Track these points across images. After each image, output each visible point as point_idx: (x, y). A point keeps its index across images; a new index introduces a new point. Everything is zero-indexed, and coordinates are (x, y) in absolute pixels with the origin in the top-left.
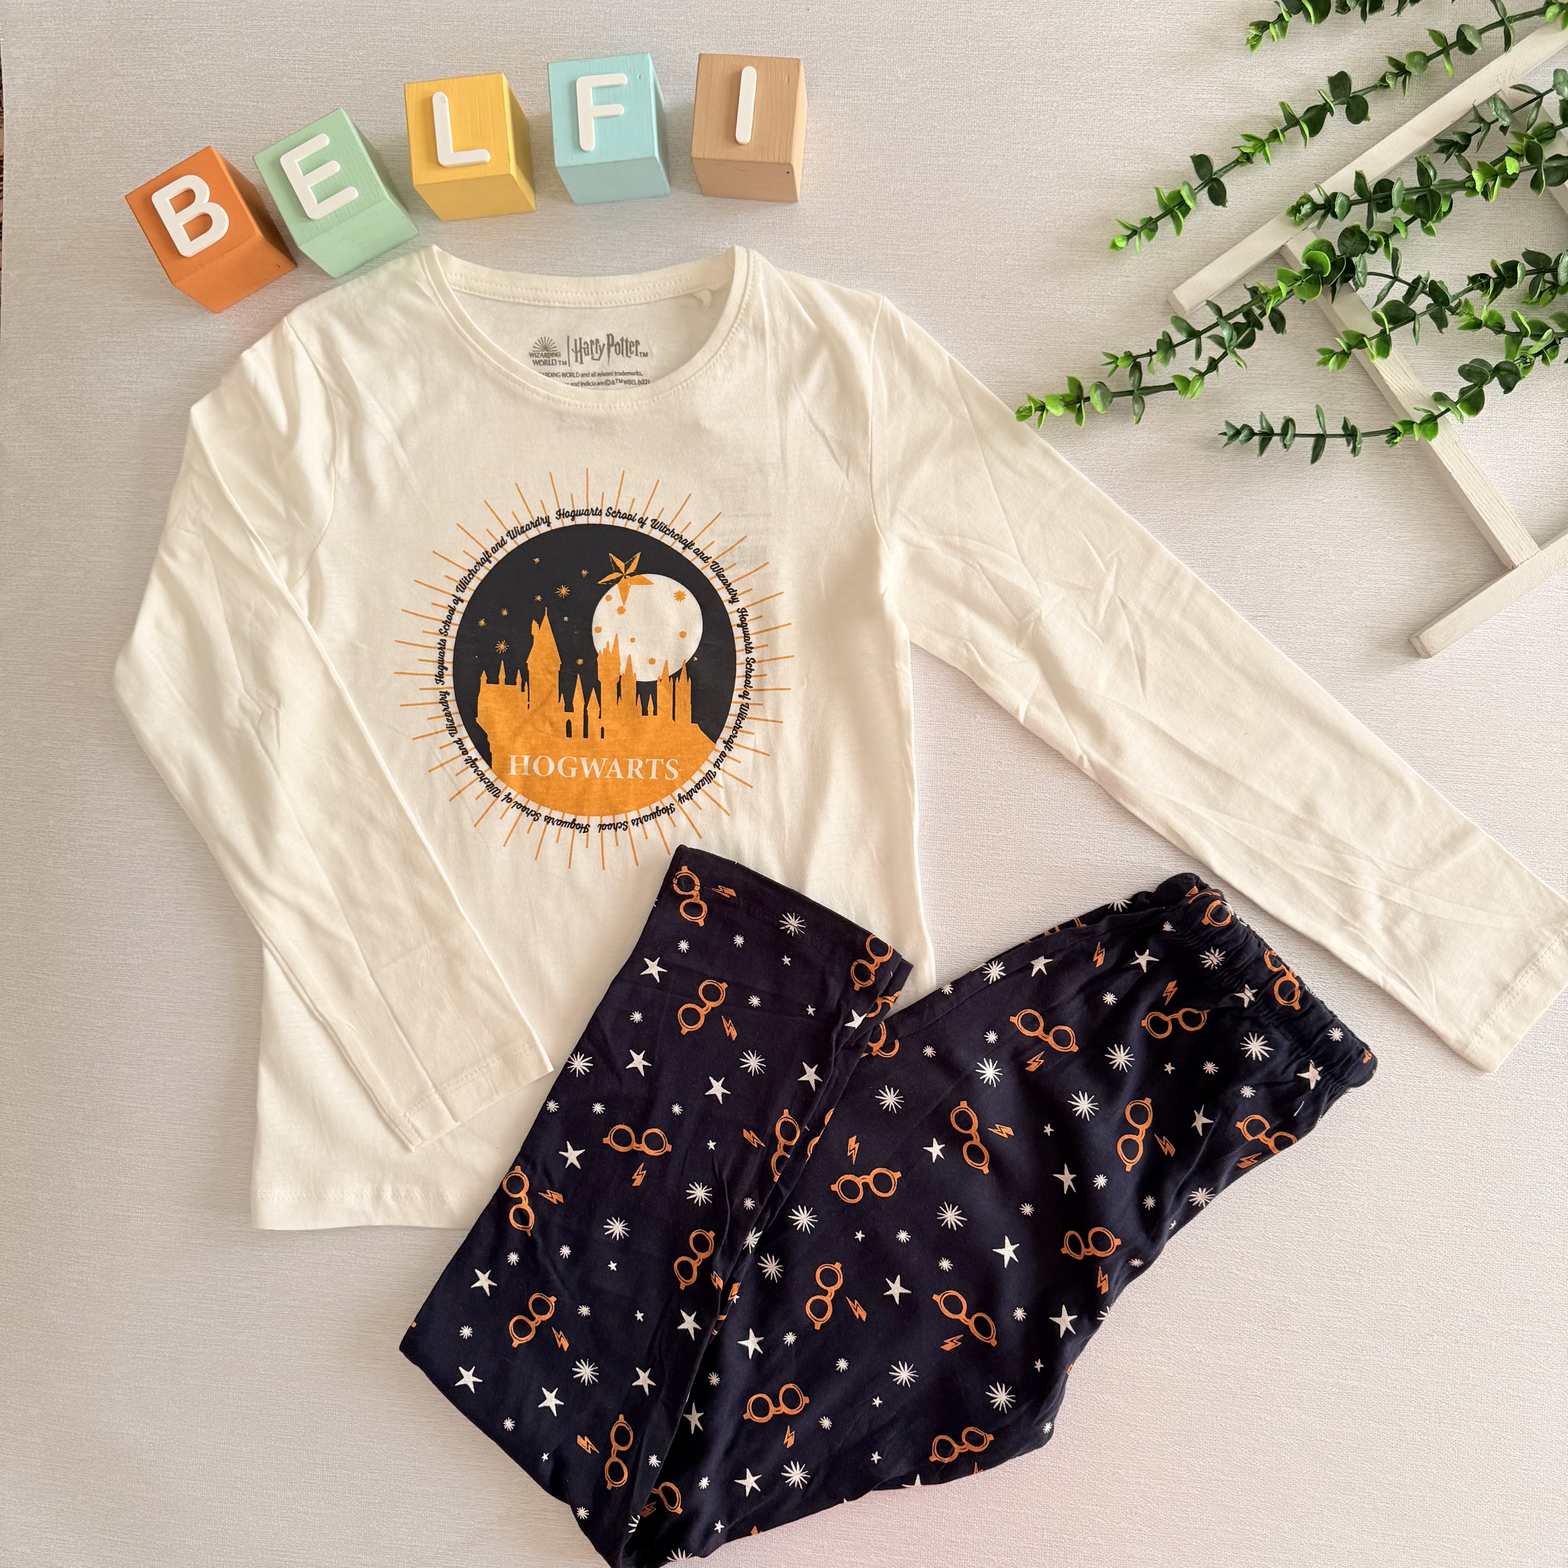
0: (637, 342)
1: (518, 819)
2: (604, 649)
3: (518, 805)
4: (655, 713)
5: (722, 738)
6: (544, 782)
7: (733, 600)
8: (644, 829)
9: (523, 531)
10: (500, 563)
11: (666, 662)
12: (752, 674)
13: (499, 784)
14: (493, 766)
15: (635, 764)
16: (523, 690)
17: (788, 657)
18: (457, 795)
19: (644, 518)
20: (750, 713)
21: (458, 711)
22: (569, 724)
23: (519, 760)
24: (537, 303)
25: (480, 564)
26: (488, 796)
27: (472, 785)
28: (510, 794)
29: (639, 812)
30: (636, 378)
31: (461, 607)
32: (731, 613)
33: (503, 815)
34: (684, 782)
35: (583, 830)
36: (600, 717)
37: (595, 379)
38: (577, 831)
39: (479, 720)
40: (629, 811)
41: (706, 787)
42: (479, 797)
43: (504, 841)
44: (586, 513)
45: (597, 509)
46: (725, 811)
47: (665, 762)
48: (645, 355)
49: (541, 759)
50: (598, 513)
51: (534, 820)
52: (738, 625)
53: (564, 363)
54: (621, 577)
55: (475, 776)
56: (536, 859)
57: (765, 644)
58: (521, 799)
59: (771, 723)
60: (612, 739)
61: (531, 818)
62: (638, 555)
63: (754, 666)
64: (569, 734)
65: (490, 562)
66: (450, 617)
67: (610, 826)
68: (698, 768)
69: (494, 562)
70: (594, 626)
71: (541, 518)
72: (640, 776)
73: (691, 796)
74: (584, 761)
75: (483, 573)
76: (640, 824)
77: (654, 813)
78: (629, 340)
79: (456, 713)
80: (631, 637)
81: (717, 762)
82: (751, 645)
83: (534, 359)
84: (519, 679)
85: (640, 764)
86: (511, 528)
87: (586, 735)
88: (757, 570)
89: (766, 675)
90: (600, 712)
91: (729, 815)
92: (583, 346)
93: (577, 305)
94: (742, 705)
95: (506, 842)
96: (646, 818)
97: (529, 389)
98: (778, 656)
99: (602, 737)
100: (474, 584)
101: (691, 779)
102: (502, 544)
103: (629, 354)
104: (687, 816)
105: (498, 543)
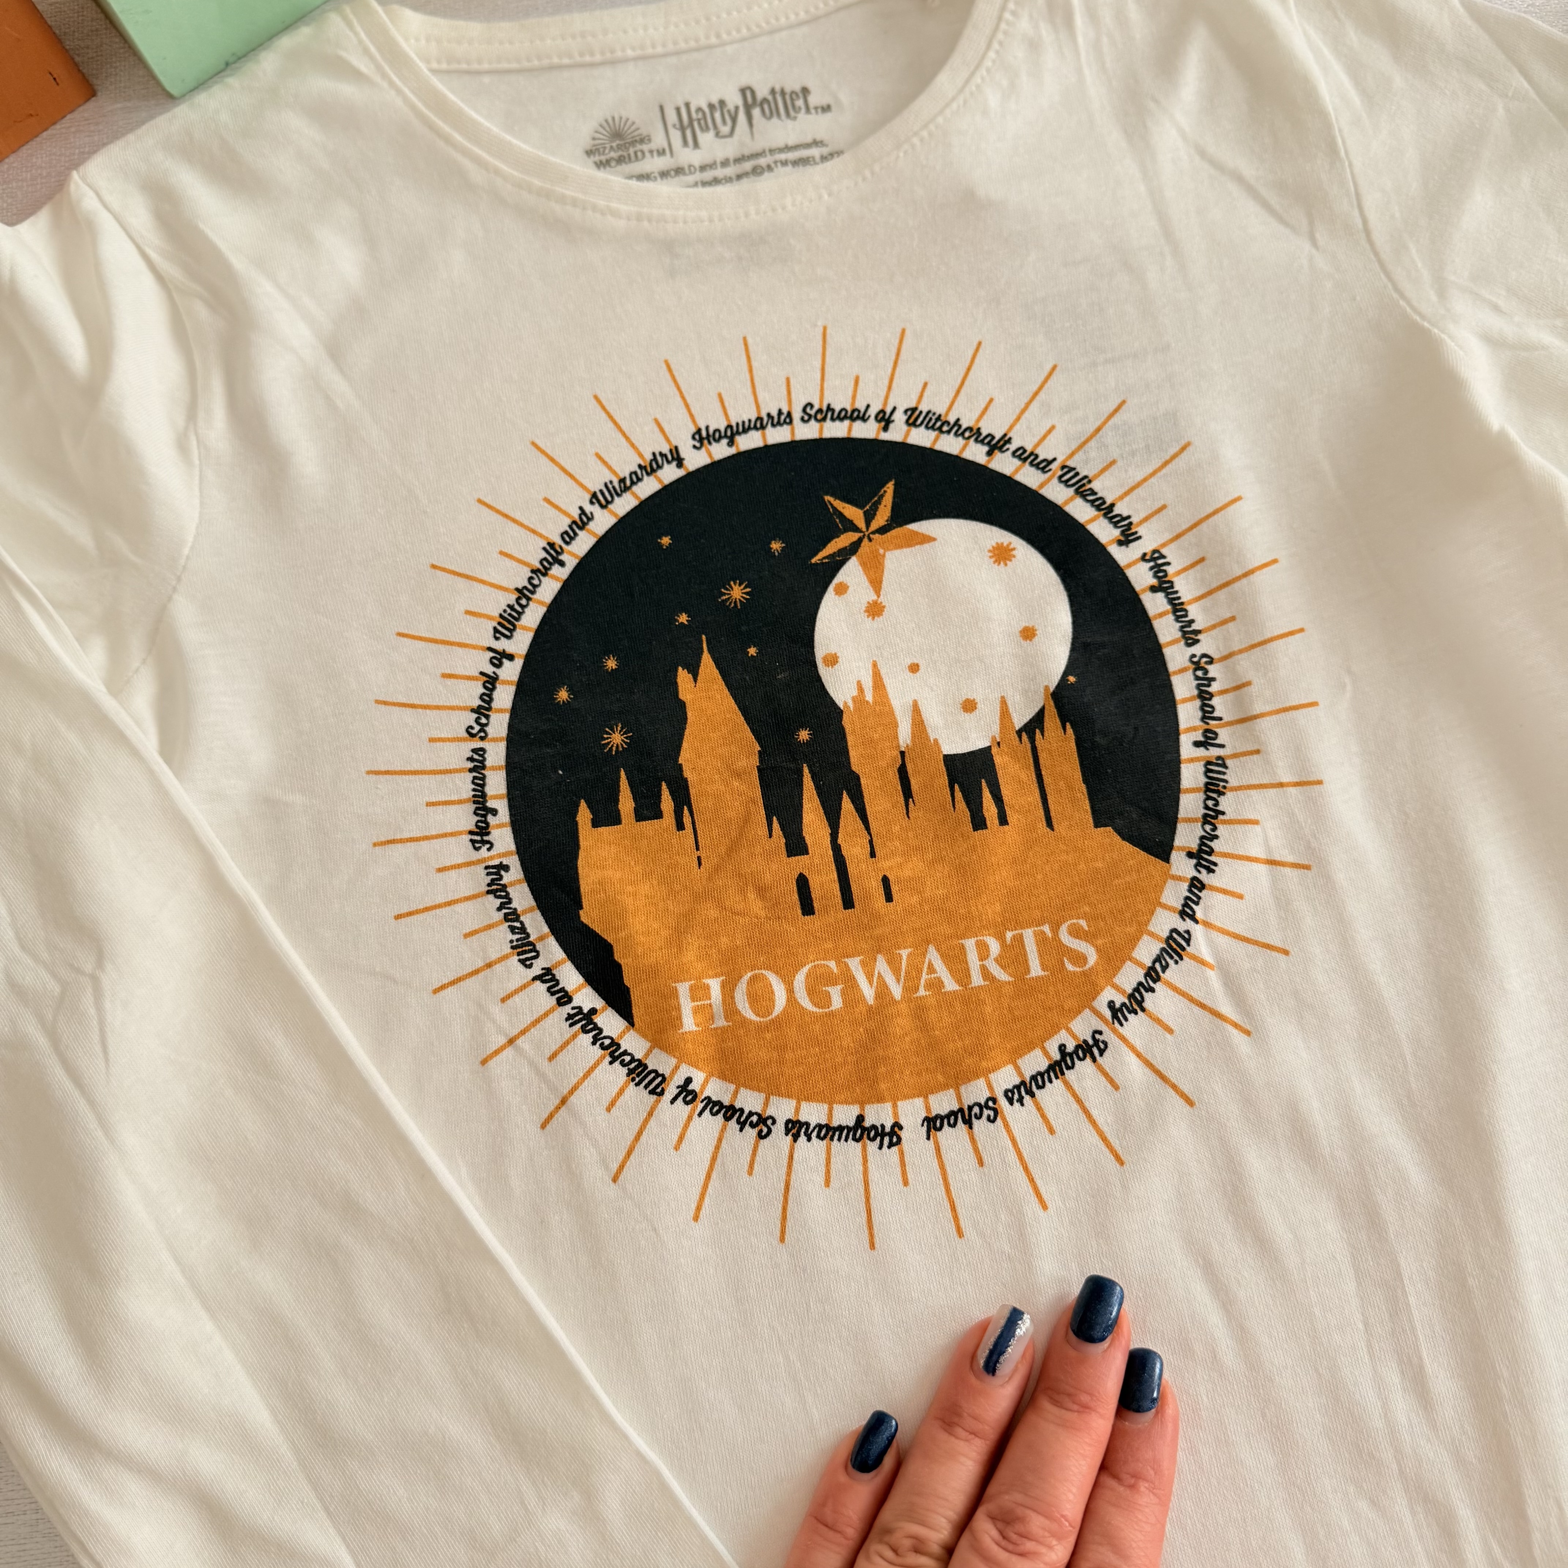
0: (805, 91)
1: (720, 1140)
2: (854, 699)
3: (714, 1106)
4: (1003, 820)
5: (1181, 849)
6: (768, 1036)
7: (1128, 538)
8: (1039, 1109)
9: (625, 486)
10: (584, 563)
11: (1003, 702)
12: (1214, 688)
13: (659, 1062)
14: (636, 1020)
15: (983, 951)
16: (680, 826)
17: (1291, 633)
18: (558, 1108)
19: (888, 410)
20: (1233, 776)
21: (534, 904)
22: (802, 883)
23: (699, 992)
24: (588, 59)
25: (542, 571)
26: (637, 1096)
27: (593, 1075)
28: (689, 1080)
29: (1018, 1069)
30: (815, 152)
31: (511, 671)
32: (1129, 565)
33: (681, 1138)
34: (1116, 970)
35: (886, 1140)
36: (873, 854)
37: (730, 171)
38: (872, 1146)
39: (589, 916)
40: (994, 1069)
41: (1173, 973)
42: (613, 1104)
43: (694, 1206)
44: (759, 424)
45: (780, 413)
46: (1236, 1025)
47: (1055, 929)
48: (826, 109)
49: (753, 980)
50: (784, 419)
51: (761, 1136)
52: (1153, 589)
53: (661, 153)
54: (860, 540)
55: (597, 1051)
56: (782, 1239)
57: (1228, 615)
58: (717, 1090)
59: (1292, 790)
60: (915, 899)
61: (751, 1133)
62: (890, 488)
63: (1213, 671)
64: (807, 908)
65: (562, 564)
66: (487, 698)
67: (950, 1118)
68: (1142, 929)
69: (571, 563)
70: (820, 653)
71: (661, 454)
72: (1002, 976)
73: (1140, 1003)
74: (854, 964)
75: (548, 589)
76: (1027, 1099)
77: (1057, 1063)
78: (788, 90)
79: (531, 910)
80: (909, 661)
81: (1186, 905)
82: (1194, 627)
83: (597, 158)
84: (667, 803)
85: (994, 947)
86: (596, 486)
87: (848, 902)
88: (1166, 463)
89: (1248, 684)
90: (871, 842)
91: (1248, 1033)
92: (694, 116)
93: (671, 47)
94: (1209, 763)
95: (699, 1208)
96: (1040, 1080)
97: (594, 208)
98: (1268, 635)
99: (889, 898)
100: (533, 616)
101: (1131, 959)
102: (583, 521)
103: (792, 113)
104: (1139, 1055)
105: (574, 522)
